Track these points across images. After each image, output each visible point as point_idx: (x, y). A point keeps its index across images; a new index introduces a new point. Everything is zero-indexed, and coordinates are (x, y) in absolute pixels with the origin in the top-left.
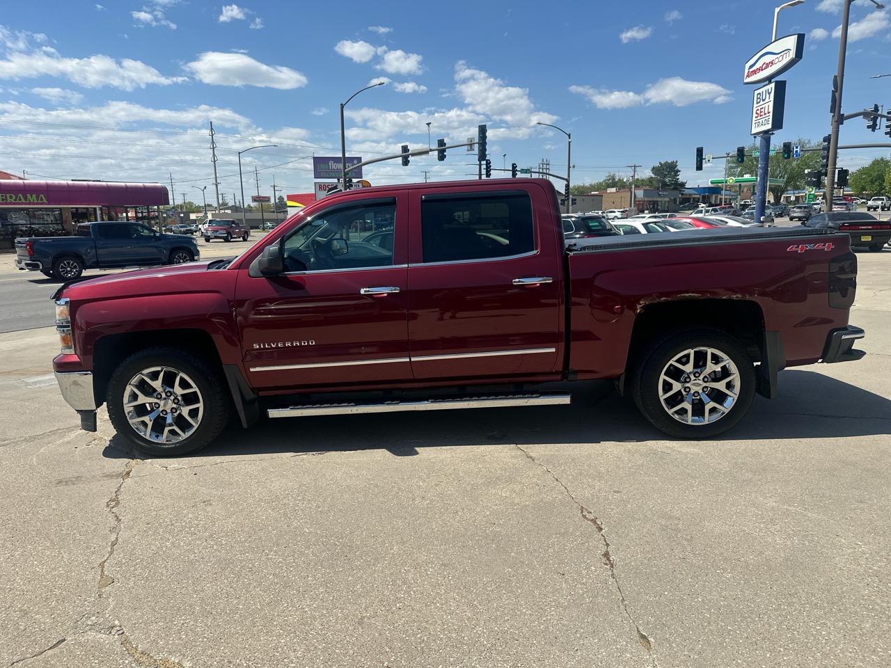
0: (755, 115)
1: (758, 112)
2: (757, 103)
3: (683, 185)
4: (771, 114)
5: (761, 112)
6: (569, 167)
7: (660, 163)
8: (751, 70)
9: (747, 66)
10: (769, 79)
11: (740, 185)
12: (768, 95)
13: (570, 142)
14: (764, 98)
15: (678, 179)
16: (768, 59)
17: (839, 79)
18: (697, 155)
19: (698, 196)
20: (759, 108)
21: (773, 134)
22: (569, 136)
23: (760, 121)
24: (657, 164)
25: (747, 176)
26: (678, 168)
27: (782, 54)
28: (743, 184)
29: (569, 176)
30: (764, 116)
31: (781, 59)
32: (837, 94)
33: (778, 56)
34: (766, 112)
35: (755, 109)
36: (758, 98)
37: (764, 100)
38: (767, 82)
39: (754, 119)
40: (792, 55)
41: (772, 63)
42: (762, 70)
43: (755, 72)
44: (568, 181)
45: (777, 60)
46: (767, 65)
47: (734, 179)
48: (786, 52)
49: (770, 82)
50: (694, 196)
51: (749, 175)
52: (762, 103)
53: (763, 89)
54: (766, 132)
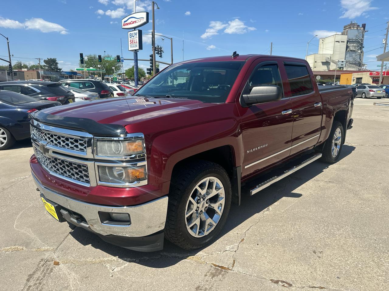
0: (129, 42)
1: (131, 41)
2: (130, 37)
3: (60, 69)
4: (138, 43)
5: (132, 42)
6: (10, 56)
7: (48, 59)
8: (125, 23)
9: (123, 21)
10: (135, 28)
11: (89, 72)
12: (135, 35)
13: (8, 42)
14: (133, 36)
15: (58, 67)
16: (133, 20)
17: (153, 33)
18: (81, 57)
19: (67, 75)
20: (132, 40)
21: (138, 51)
22: (7, 39)
23: (133, 45)
24: (47, 59)
25: (91, 68)
26: (57, 61)
27: (140, 19)
28: (90, 71)
29: (10, 60)
30: (134, 43)
31: (140, 21)
32: (153, 39)
33: (138, 19)
34: (135, 42)
35: (129, 40)
36: (130, 36)
37: (133, 37)
38: (134, 29)
39: (129, 44)
40: (145, 20)
41: (136, 22)
42: (131, 24)
43: (127, 24)
44: (10, 62)
45: (138, 21)
46: (133, 23)
47: (86, 69)
48: (142, 18)
49: (135, 30)
50: (65, 75)
51: (92, 68)
52: (132, 38)
53: (133, 32)
54: (136, 50)
